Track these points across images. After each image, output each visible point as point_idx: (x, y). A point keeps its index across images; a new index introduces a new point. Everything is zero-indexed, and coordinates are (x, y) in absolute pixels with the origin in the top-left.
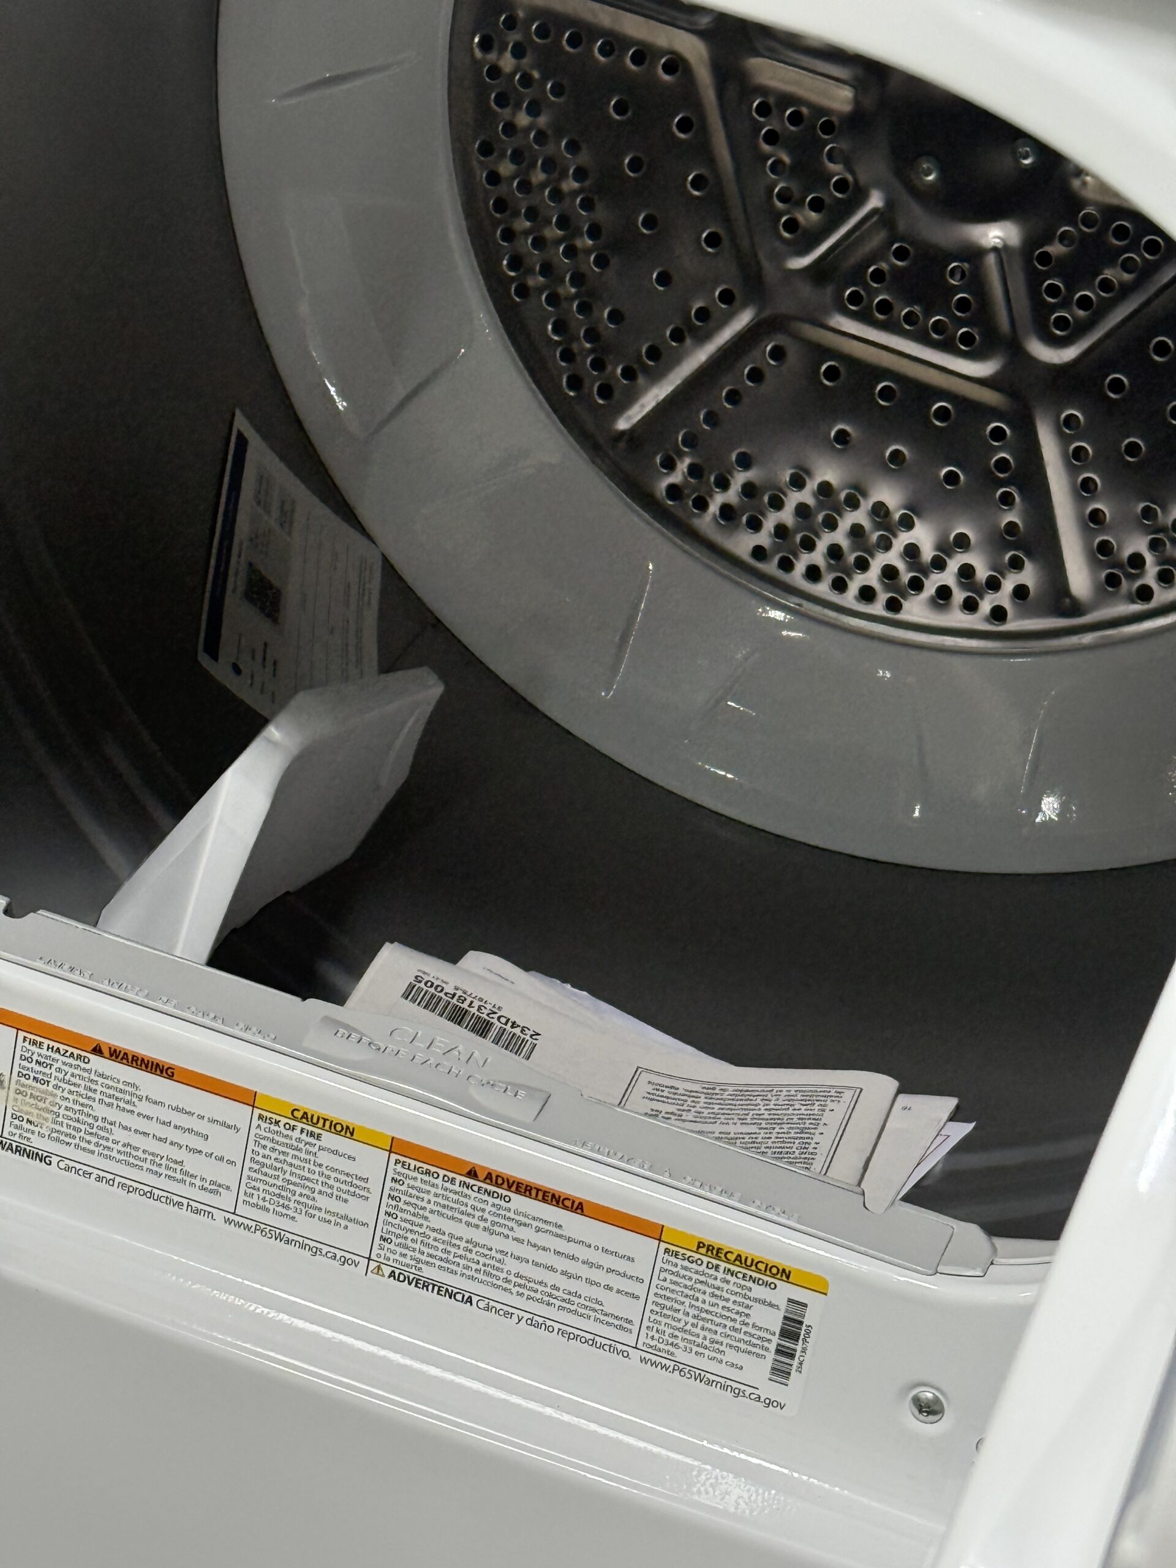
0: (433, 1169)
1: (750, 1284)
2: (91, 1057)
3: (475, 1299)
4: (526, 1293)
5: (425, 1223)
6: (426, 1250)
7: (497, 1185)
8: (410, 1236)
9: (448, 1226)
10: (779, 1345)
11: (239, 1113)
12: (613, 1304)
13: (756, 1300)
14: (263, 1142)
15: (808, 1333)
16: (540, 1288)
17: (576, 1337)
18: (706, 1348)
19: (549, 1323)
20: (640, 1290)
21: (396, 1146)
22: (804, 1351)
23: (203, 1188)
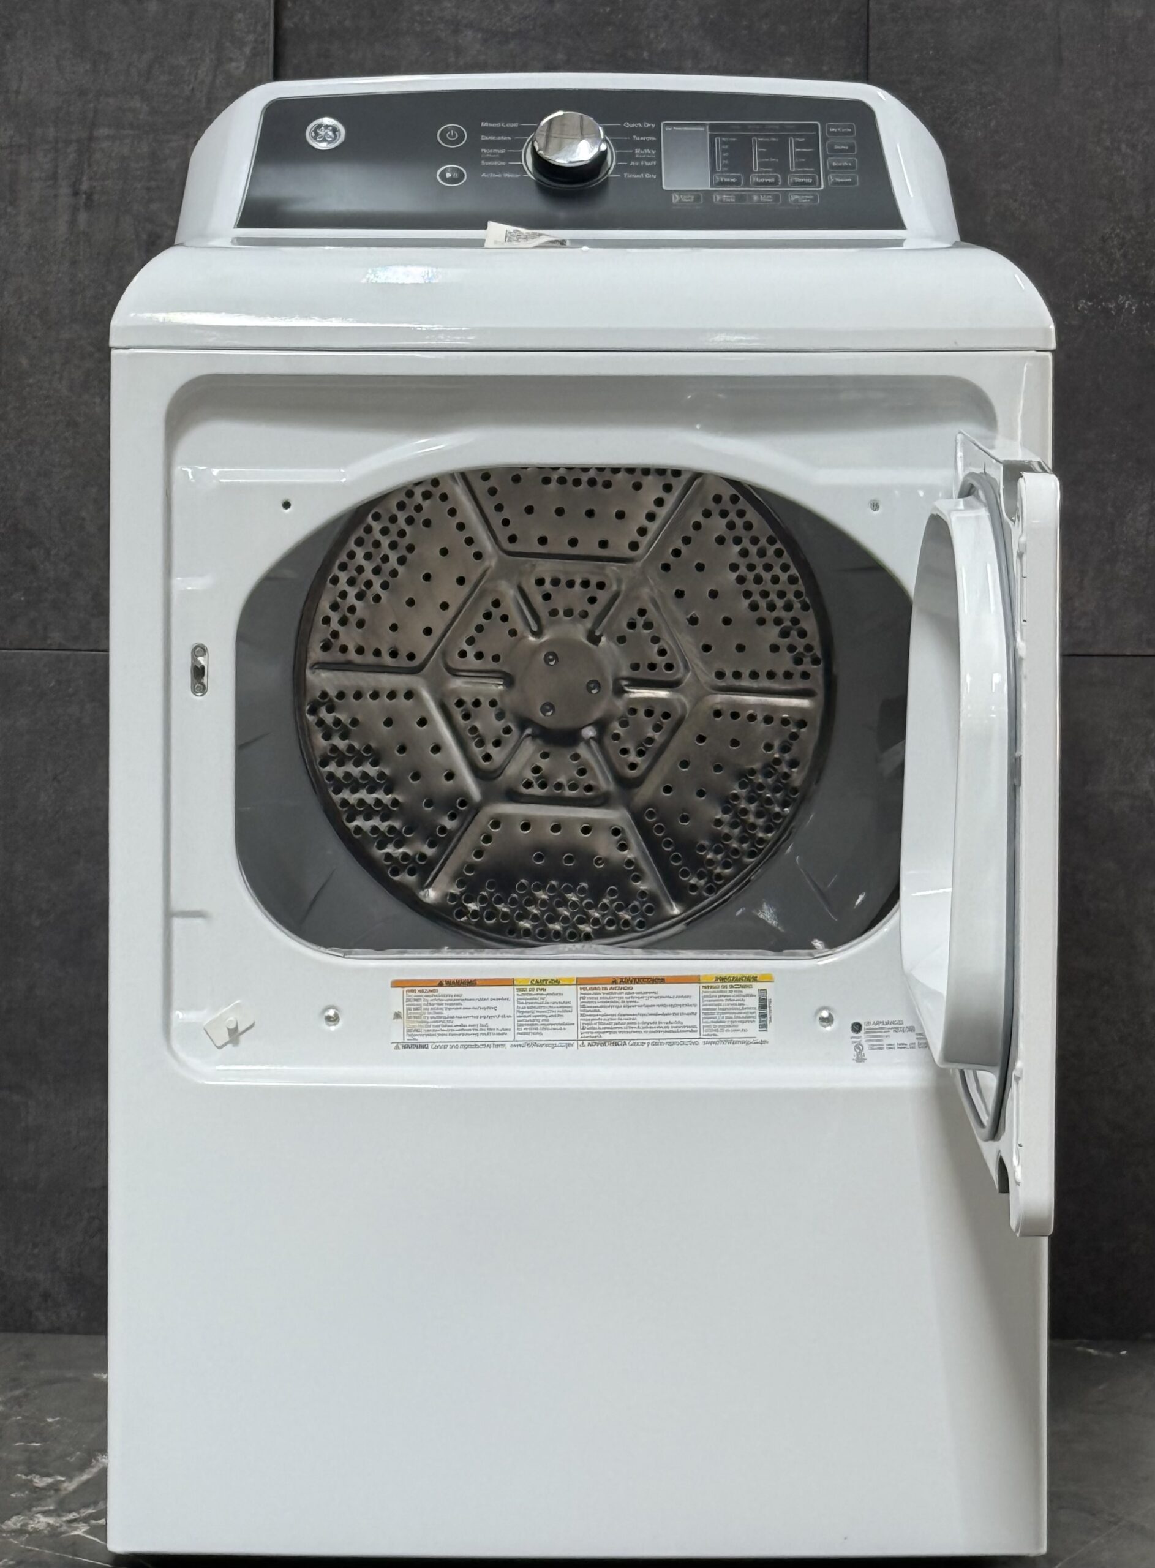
0: (597, 986)
1: (741, 989)
2: (439, 988)
3: (627, 1042)
4: (649, 1030)
5: (599, 1013)
6: (601, 1026)
7: (627, 983)
8: (593, 1022)
9: (609, 1011)
10: (760, 1013)
11: (506, 991)
12: (687, 1021)
13: (747, 995)
14: (521, 1001)
15: (770, 1002)
16: (653, 1026)
17: (674, 1043)
18: (730, 1026)
19: (661, 1041)
20: (695, 1010)
21: (580, 981)
22: (770, 1011)
23: (499, 1034)
